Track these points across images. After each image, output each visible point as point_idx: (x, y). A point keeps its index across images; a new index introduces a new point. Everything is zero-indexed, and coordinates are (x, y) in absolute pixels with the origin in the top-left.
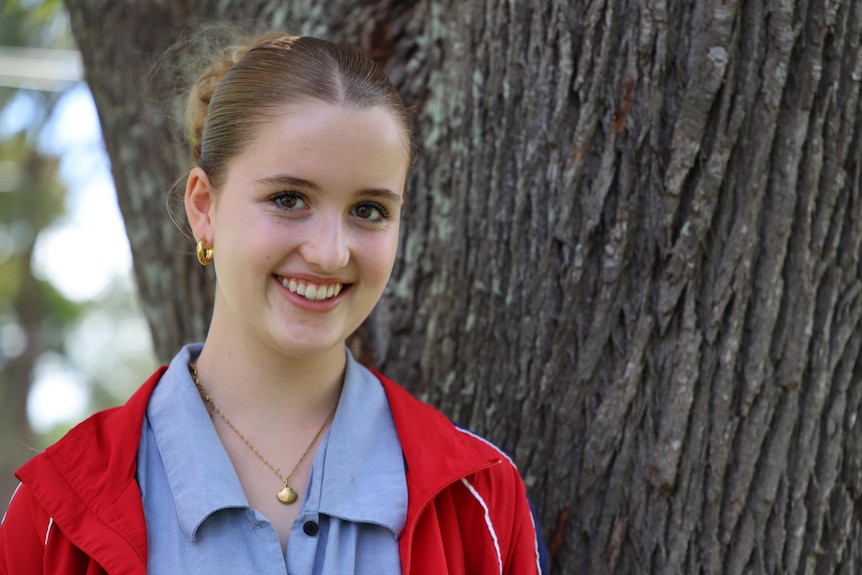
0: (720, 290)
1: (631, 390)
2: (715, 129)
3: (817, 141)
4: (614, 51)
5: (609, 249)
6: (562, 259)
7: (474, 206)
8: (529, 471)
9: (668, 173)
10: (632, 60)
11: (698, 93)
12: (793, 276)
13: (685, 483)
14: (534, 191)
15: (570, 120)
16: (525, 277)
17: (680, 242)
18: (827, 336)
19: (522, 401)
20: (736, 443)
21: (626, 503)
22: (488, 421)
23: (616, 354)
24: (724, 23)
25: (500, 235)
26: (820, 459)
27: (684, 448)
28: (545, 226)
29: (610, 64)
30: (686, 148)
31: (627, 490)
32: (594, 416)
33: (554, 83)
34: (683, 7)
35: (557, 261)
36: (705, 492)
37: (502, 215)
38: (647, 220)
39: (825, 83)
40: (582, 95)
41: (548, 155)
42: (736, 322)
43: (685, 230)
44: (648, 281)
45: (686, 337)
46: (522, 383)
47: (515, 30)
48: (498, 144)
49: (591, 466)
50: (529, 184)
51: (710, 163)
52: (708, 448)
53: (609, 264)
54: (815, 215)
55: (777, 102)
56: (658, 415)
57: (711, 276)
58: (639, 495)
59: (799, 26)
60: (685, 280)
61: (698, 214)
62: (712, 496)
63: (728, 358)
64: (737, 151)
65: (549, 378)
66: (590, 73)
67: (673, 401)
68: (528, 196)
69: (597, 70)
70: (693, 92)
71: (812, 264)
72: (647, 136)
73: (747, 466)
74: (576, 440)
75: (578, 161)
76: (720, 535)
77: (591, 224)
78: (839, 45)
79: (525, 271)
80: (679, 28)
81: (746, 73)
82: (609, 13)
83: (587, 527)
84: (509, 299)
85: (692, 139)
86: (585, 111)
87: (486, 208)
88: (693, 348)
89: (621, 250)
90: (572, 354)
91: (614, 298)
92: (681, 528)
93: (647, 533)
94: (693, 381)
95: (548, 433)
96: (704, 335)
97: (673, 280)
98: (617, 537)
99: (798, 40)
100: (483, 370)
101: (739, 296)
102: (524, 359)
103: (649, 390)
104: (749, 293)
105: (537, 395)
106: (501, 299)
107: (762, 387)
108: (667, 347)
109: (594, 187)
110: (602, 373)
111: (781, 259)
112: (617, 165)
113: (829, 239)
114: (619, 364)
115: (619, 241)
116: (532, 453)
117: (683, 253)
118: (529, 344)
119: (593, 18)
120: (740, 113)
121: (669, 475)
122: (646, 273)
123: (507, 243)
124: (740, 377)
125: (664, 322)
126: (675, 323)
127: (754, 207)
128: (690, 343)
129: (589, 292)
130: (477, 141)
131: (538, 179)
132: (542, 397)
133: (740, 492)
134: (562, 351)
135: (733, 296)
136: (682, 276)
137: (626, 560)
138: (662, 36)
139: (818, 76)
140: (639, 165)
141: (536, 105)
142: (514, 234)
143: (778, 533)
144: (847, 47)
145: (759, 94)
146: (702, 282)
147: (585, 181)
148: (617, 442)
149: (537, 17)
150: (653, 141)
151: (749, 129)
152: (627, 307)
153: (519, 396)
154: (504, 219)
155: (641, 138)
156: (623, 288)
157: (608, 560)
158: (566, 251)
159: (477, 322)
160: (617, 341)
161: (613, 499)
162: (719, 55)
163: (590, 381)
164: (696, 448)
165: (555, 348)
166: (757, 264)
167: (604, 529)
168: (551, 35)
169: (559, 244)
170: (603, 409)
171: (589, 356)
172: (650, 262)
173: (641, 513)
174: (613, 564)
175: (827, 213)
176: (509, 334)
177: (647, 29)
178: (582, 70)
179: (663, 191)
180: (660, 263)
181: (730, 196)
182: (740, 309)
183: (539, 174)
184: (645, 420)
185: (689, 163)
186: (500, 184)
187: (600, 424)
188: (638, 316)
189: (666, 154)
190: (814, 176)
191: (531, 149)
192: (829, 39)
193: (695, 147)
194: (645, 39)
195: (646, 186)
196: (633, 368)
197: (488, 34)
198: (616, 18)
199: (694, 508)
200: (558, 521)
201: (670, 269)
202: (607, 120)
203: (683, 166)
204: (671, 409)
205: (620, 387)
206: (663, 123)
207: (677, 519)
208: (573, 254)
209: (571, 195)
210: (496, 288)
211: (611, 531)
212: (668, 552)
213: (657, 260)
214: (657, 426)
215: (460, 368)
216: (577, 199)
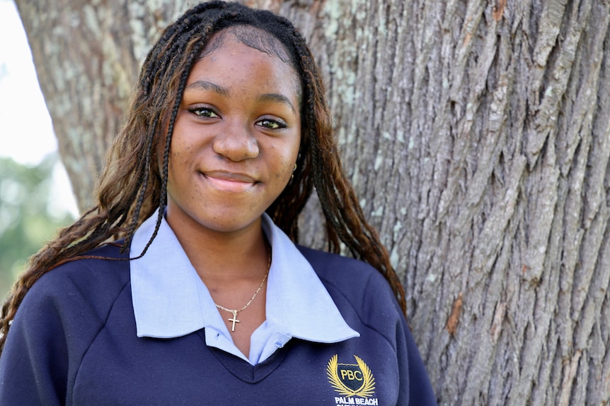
0: (572, 137)
1: (510, 210)
2: (569, 18)
5: (494, 107)
6: (454, 115)
7: (379, 77)
8: (430, 271)
9: (536, 50)
13: (547, 277)
14: (430, 65)
15: (461, 12)
16: (424, 129)
17: (545, 101)
19: (423, 220)
20: (582, 248)
21: (504, 292)
22: (396, 235)
23: (498, 184)
25: (403, 98)
27: (547, 252)
28: (440, 91)
30: (549, 32)
31: (505, 283)
32: (481, 230)
35: (450, 116)
36: (560, 283)
37: (404, 83)
38: (519, 86)
41: (441, 37)
42: (582, 160)
43: (548, 92)
44: (520, 130)
45: (548, 171)
46: (423, 206)
48: (400, 30)
49: (480, 266)
50: (427, 59)
51: (566, 42)
52: (563, 252)
53: (493, 117)
56: (527, 227)
57: (565, 127)
58: (514, 285)
60: (548, 129)
61: (557, 80)
62: (566, 286)
63: (577, 186)
64: (583, 34)
65: (446, 202)
67: (539, 218)
68: (427, 68)
72: (521, 23)
73: (589, 265)
74: (467, 247)
75: (468, 42)
76: (571, 314)
77: (479, 88)
79: (424, 124)
83: (476, 311)
84: (411, 145)
85: (555, 25)
86: (472, 5)
87: (390, 79)
88: (554, 179)
89: (502, 107)
90: (463, 184)
91: (497, 143)
92: (544, 310)
93: (520, 314)
94: (554, 203)
95: (444, 243)
96: (560, 169)
97: (539, 129)
98: (499, 317)
100: (390, 197)
101: (585, 141)
102: (424, 189)
103: (521, 211)
104: (590, 139)
105: (436, 216)
106: (405, 145)
107: (600, 207)
108: (535, 178)
109: (480, 61)
110: (486, 198)
112: (497, 44)
114: (500, 191)
115: (500, 101)
116: (432, 257)
117: (547, 109)
118: (429, 178)
120: (587, 6)
121: (537, 272)
122: (520, 124)
123: (409, 104)
124: (584, 199)
125: (533, 160)
126: (540, 162)
127: (595, 77)
128: (551, 175)
129: (476, 139)
130: (382, 29)
131: (434, 55)
132: (440, 217)
133: (584, 283)
134: (456, 182)
135: (581, 140)
136: (547, 126)
137: (505, 334)
140: (513, 45)
142: (415, 97)
146: (559, 130)
147: (473, 57)
148: (499, 249)
150: (525, 27)
151: (591, 19)
152: (505, 150)
153: (421, 216)
154: (405, 86)
155: (515, 25)
156: (503, 135)
157: (493, 334)
158: (458, 109)
159: (384, 163)
160: (498, 174)
161: (495, 288)
163: (478, 204)
165: (450, 180)
166: (596, 117)
167: (489, 312)
169: (453, 104)
170: (488, 224)
171: (478, 184)
172: (521, 118)
173: (515, 299)
174: (496, 337)
176: (411, 170)
179: (532, 63)
180: (529, 117)
181: (578, 68)
182: (585, 149)
183: (435, 52)
184: (519, 233)
185: (552, 43)
186: (402, 60)
187: (486, 235)
188: (513, 156)
189: (534, 35)
191: (429, 33)
193: (556, 31)
195: (519, 60)
196: (511, 194)
199: (553, 296)
200: (453, 307)
201: (538, 121)
202: (488, 11)
203: (548, 45)
204: (538, 223)
205: (501, 208)
206: (531, 14)
207: (542, 303)
208: (464, 111)
209: (462, 67)
210: (400, 137)
211: (494, 313)
212: (536, 328)
213: (527, 115)
214: (527, 237)
215: (369, 196)
216: (466, 71)
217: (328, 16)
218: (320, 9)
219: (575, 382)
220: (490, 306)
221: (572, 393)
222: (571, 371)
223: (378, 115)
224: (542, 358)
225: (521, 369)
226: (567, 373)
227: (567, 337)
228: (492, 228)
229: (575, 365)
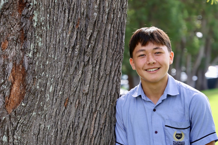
0: (96, 57)
1: (80, 76)
2: (95, 27)
3: (112, 29)
4: (76, 13)
5: (76, 50)
6: (66, 51)
7: (48, 40)
8: (60, 91)
9: (87, 36)
10: (79, 14)
11: (92, 21)
12: (108, 54)
13: (89, 93)
14: (61, 38)
15: (68, 25)
16: (59, 54)
17: (89, 48)
18: (114, 65)
19: (59, 78)
20: (98, 85)
21: (79, 96)
22: (52, 82)
23: (77, 69)
24: (96, 8)
25: (54, 46)
26: (112, 87)
27: (89, 86)
28: (63, 45)
29: (76, 15)
30: (90, 31)
31: (79, 94)
33: (64, 18)
34: (89, 5)
35: (65, 52)
36: (93, 94)
37: (54, 42)
38: (82, 44)
39: (114, 18)
40: (70, 21)
41: (63, 31)
42: (98, 63)
43: (90, 46)
44: (83, 56)
45: (90, 66)
46: (59, 74)
47: (56, 7)
48: (53, 29)
49: (73, 90)
50: (60, 37)
51: (94, 34)
52: (93, 86)
53: (76, 53)
54: (112, 43)
55: (105, 23)
56: (85, 80)
58: (81, 95)
59: (109, 8)
60: (90, 56)
61: (92, 43)
63: (97, 70)
64: (99, 31)
65: (64, 74)
66: (72, 16)
67: (87, 78)
68: (60, 39)
69: (73, 16)
70: (91, 21)
71: (111, 52)
72: (83, 29)
73: (100, 89)
74: (69, 85)
75: (70, 33)
76: (95, 102)
77: (72, 45)
78: (116, 11)
79: (59, 53)
80: (88, 9)
81: (100, 17)
82: (75, 6)
83: (71, 101)
84: (56, 59)
85: (91, 30)
86: (71, 24)
87: (51, 41)
88: (91, 68)
89: (78, 50)
90: (69, 69)
91: (77, 59)
92: (89, 101)
93: (82, 102)
94: (91, 74)
95: (64, 84)
96: (93, 65)
97: (88, 56)
98: (77, 103)
99: (109, 11)
100: (50, 72)
102: (59, 70)
103: (83, 76)
104: (101, 57)
106: (54, 59)
107: (103, 75)
108: (86, 68)
109: (73, 38)
110: (74, 73)
111: (106, 51)
112: (77, 34)
113: (114, 47)
114: (78, 71)
115: (78, 48)
116: (61, 88)
117: (89, 50)
118: (60, 67)
119: (72, 6)
120: (99, 25)
121: (87, 91)
122: (83, 54)
123: (55, 48)
124: (99, 73)
125: (86, 63)
126: (88, 63)
127: (101, 42)
128: (90, 67)
129: (72, 58)
130: (48, 28)
131: (61, 36)
132: (63, 77)
133: (99, 93)
134: (67, 69)
135: (98, 58)
137: (79, 107)
138: (85, 10)
139: (112, 17)
140: (81, 34)
141: (61, 22)
142: (57, 46)
143: (105, 101)
144: (117, 11)
145: (102, 21)
146: (93, 56)
147: (71, 37)
148: (77, 86)
149: (61, 5)
150: (84, 30)
151: (101, 27)
152: (79, 61)
153: (58, 77)
154: (54, 43)
155: (81, 29)
156: (79, 57)
157: (76, 107)
158: (67, 50)
159: (49, 63)
160: (77, 67)
161: (76, 95)
162: (95, 14)
163: (72, 74)
164: (91, 86)
165: (65, 68)
166: (102, 52)
167: (75, 101)
168: (64, 9)
169: (66, 49)
170: (75, 79)
171: (72, 70)
172: (83, 53)
173: (81, 98)
174: (76, 108)
175: (114, 42)
176: (56, 65)
177: (83, 9)
178: (70, 16)
179: (86, 39)
180: (85, 53)
181: (97, 40)
182: (99, 60)
183: (62, 35)
184: (82, 82)
185: (90, 34)
186: (53, 36)
187: (74, 82)
188: (81, 62)
189: (86, 32)
190: (112, 36)
191: (60, 30)
192: (114, 10)
193: (92, 31)
194: (82, 11)
195: (82, 38)
196: (80, 72)
197: (50, 7)
198: (76, 7)
199: (91, 97)
200: (66, 100)
201: (87, 54)
202: (75, 25)
203: (89, 35)
204: (87, 79)
205: (78, 75)
206: (85, 26)
207: (88, 99)
208: (69, 51)
209: (68, 40)
210: (53, 57)
211: (76, 102)
212: (86, 105)
213: (85, 52)
214: (84, 82)
215: (45, 71)
216: (69, 40)
217: (34, 21)
218: (32, 19)
219: (96, 118)
220: (75, 100)
221: (95, 121)
222: (95, 116)
223: (47, 50)
224: (88, 113)
225: (82, 115)
226: (94, 116)
227: (94, 107)
228: (76, 81)
229: (96, 114)
